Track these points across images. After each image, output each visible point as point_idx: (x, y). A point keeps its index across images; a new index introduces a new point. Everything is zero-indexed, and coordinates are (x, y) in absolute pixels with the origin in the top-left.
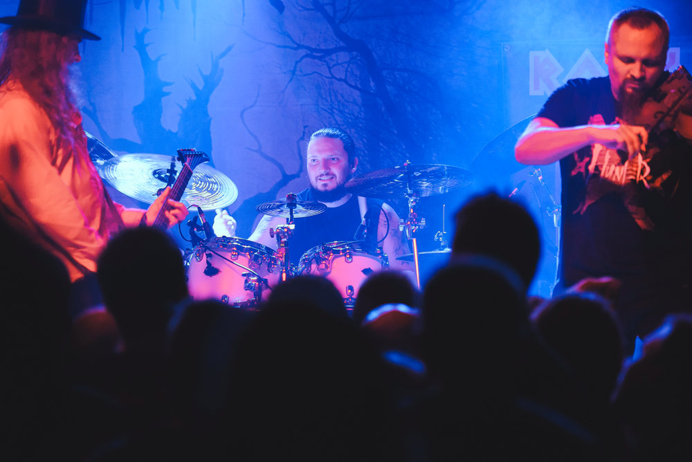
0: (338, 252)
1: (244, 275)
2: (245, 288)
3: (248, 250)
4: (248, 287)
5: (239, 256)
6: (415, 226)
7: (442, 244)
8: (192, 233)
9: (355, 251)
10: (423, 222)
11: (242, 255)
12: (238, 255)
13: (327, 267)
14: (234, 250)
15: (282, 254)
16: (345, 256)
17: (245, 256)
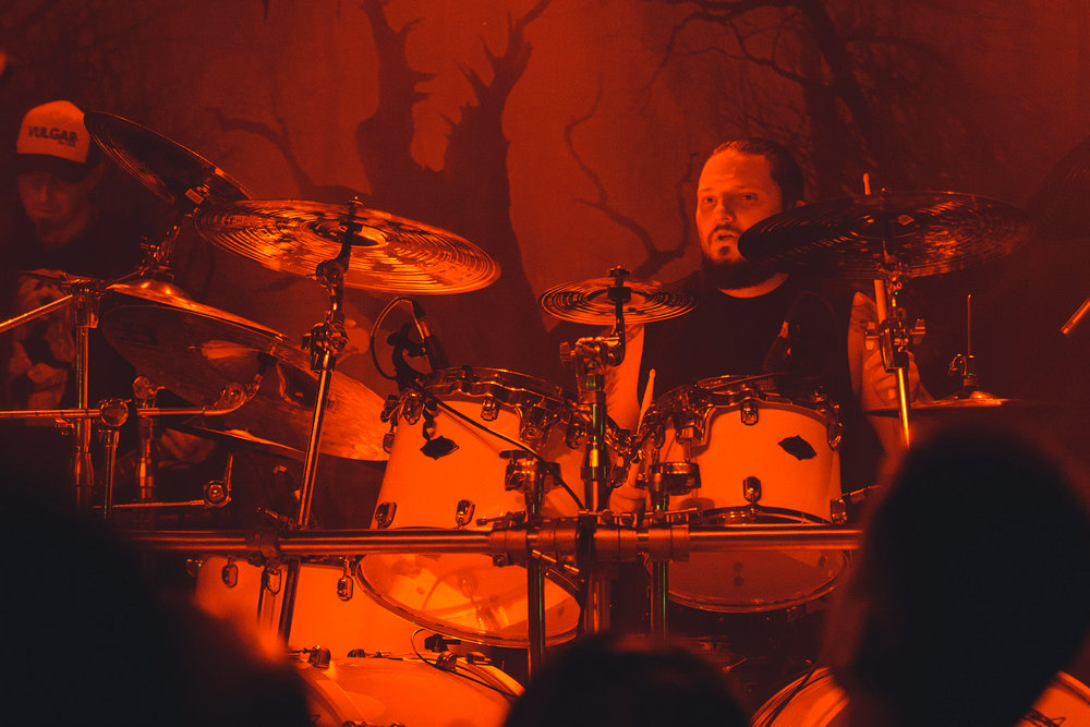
0: (726, 399)
1: (504, 455)
2: (506, 483)
3: (517, 397)
4: (513, 482)
5: (501, 412)
6: (903, 337)
7: (966, 382)
8: (397, 360)
9: (763, 397)
10: (920, 330)
11: (507, 409)
12: (498, 408)
13: (698, 434)
14: (488, 398)
15: (591, 405)
16: (742, 409)
17: (511, 410)
